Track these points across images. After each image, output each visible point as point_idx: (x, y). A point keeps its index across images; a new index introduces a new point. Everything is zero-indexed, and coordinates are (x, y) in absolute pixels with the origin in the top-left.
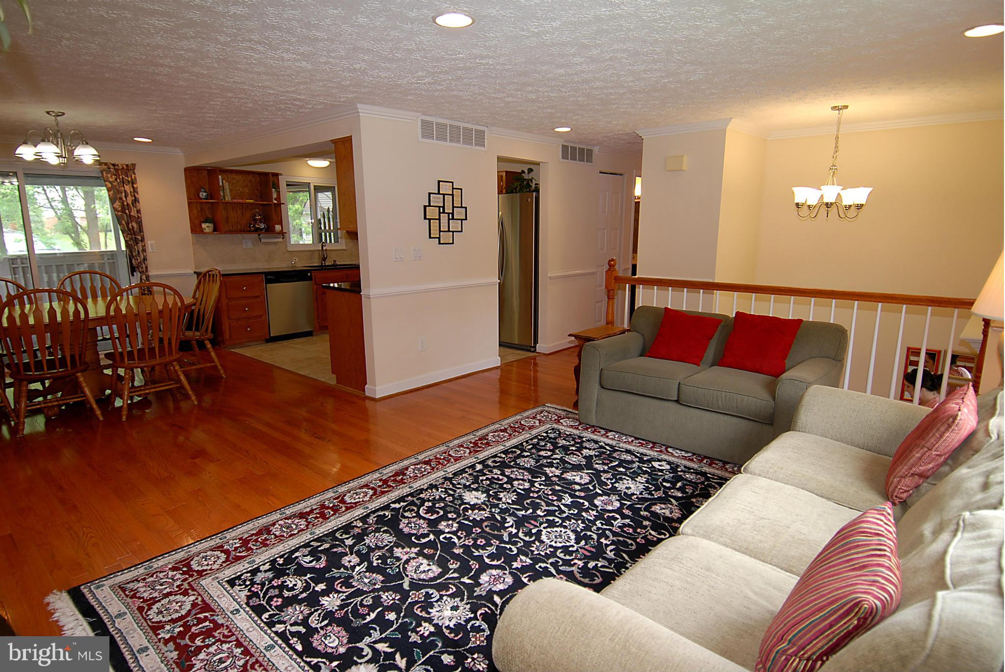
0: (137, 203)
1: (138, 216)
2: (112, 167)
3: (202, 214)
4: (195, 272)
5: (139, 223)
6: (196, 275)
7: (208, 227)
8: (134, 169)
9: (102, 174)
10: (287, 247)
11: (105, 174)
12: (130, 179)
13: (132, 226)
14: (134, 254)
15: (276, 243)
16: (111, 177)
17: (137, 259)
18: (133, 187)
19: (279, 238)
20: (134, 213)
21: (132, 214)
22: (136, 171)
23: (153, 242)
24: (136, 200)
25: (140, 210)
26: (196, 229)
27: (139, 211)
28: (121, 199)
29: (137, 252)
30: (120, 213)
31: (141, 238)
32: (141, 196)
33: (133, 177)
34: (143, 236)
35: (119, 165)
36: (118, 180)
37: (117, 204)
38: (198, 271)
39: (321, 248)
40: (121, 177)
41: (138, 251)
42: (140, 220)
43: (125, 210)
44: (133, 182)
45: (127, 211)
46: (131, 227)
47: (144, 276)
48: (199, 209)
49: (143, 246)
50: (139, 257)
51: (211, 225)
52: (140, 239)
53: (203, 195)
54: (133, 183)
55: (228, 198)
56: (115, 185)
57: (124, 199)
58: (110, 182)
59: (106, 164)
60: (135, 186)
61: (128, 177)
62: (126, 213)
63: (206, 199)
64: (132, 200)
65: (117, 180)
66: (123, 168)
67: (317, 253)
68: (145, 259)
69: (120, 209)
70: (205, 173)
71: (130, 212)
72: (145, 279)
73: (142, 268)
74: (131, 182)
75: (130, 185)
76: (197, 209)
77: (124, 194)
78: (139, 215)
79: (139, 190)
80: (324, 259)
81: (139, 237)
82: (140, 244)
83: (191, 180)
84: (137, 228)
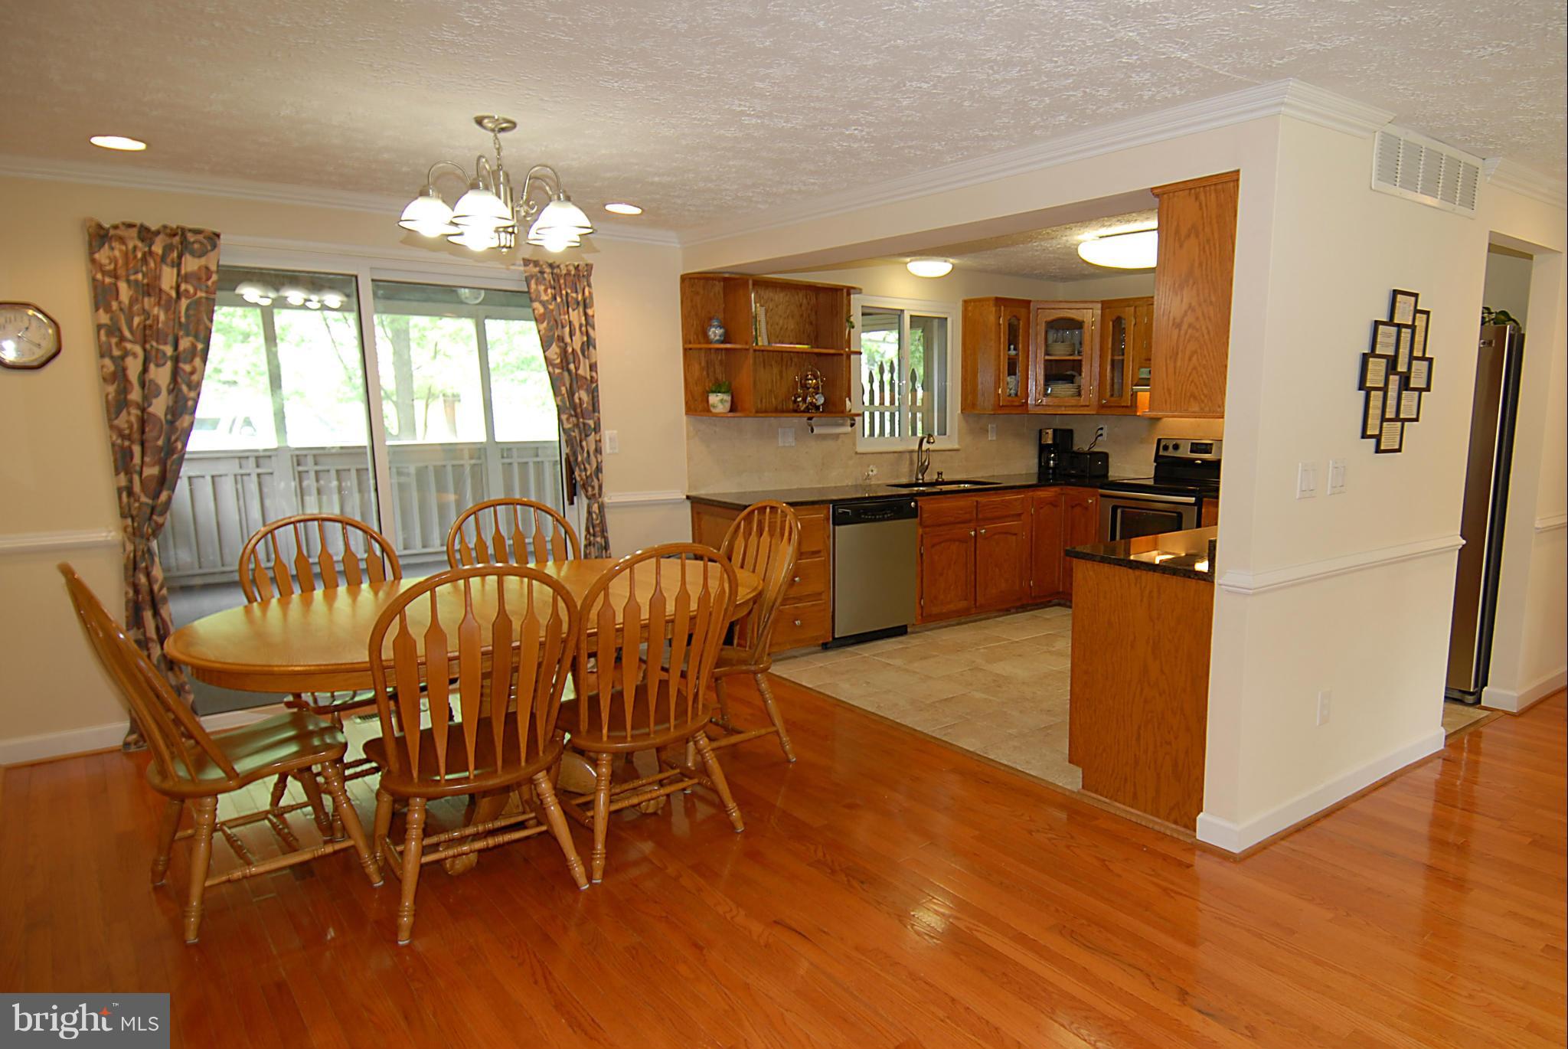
0: (591, 348)
1: (592, 377)
2: (548, 270)
3: (708, 374)
4: (688, 497)
5: (593, 393)
6: (688, 504)
7: (722, 401)
8: (589, 275)
9: (528, 286)
10: (854, 444)
11: (533, 286)
12: (580, 297)
13: (580, 399)
14: (580, 459)
15: (837, 436)
16: (546, 291)
17: (585, 469)
18: (586, 314)
19: (842, 425)
20: (584, 371)
21: (581, 372)
22: (592, 279)
23: (615, 432)
24: (589, 344)
25: (596, 364)
26: (696, 405)
27: (593, 367)
28: (561, 339)
29: (585, 455)
30: (557, 371)
31: (595, 423)
32: (599, 334)
33: (587, 293)
34: (599, 419)
35: (562, 266)
36: (559, 300)
37: (554, 349)
38: (693, 493)
39: (917, 447)
40: (564, 292)
41: (588, 452)
42: (594, 385)
43: (568, 364)
44: (586, 304)
45: (572, 366)
46: (577, 401)
47: (596, 505)
48: (703, 364)
49: (596, 441)
50: (589, 464)
51: (727, 398)
52: (593, 426)
53: (715, 333)
54: (585, 307)
55: (762, 342)
56: (552, 311)
57: (568, 339)
58: (543, 303)
59: (536, 263)
60: (590, 312)
61: (576, 292)
62: (569, 371)
63: (723, 342)
64: (583, 343)
65: (555, 299)
66: (568, 274)
67: (908, 456)
68: (599, 469)
69: (558, 361)
70: (719, 287)
71: (577, 369)
72: (597, 511)
73: (593, 488)
74: (582, 303)
75: (581, 309)
76: (700, 364)
77: (567, 329)
78: (594, 374)
79: (597, 321)
80: (923, 469)
81: (591, 423)
82: (592, 438)
83: (692, 301)
84: (588, 403)
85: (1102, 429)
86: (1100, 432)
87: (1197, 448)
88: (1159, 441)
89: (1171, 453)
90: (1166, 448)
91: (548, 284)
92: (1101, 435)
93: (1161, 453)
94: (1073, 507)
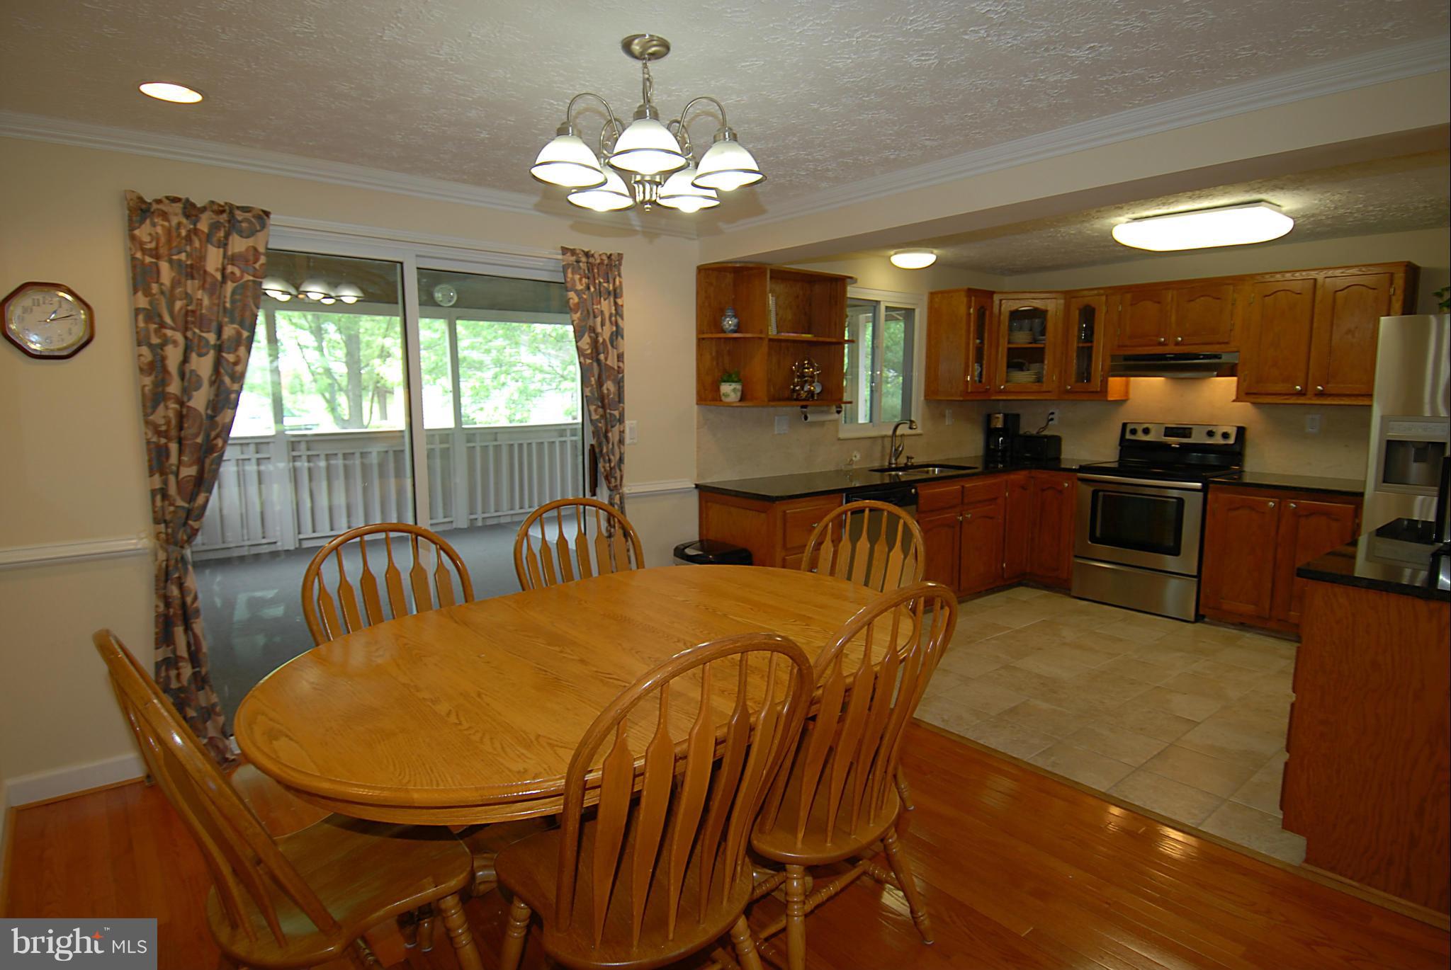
0: (619, 338)
1: (619, 367)
2: (584, 259)
3: (717, 364)
4: (697, 486)
5: (619, 383)
6: (696, 492)
7: (734, 390)
8: (620, 264)
9: (565, 276)
10: (837, 431)
11: (570, 275)
12: (611, 288)
13: (608, 389)
14: (605, 450)
15: (822, 424)
16: (580, 280)
17: (610, 461)
18: (616, 303)
19: (828, 412)
20: (612, 361)
21: (609, 363)
22: (622, 268)
23: (634, 422)
24: (618, 333)
25: (623, 354)
26: (708, 394)
27: (620, 357)
28: (593, 330)
29: (610, 446)
30: (589, 361)
31: (620, 414)
32: (627, 325)
33: (617, 283)
34: (623, 409)
35: (596, 256)
36: (592, 289)
37: (586, 339)
38: (701, 482)
39: (890, 433)
40: (597, 281)
41: (613, 444)
42: (621, 375)
43: (598, 354)
44: (616, 294)
45: (602, 357)
46: (605, 391)
47: (618, 496)
48: (714, 354)
49: (620, 432)
50: (613, 455)
51: (738, 386)
52: (618, 417)
53: (729, 323)
54: (615, 297)
55: (772, 331)
56: (586, 300)
57: (599, 330)
58: (578, 293)
59: (573, 252)
60: (619, 301)
61: (608, 282)
62: (598, 361)
63: (735, 332)
64: (612, 333)
65: (588, 288)
66: (602, 263)
67: (880, 442)
68: (621, 460)
69: (589, 351)
70: (729, 277)
71: (606, 359)
72: (619, 502)
73: (616, 478)
74: (612, 293)
75: (612, 299)
76: (711, 354)
77: (599, 319)
78: (621, 364)
79: (626, 312)
80: (897, 454)
81: (616, 413)
82: (616, 429)
83: (706, 292)
84: (614, 394)
85: (1052, 413)
86: (1051, 417)
87: (1170, 432)
88: (1125, 425)
89: (1141, 437)
90: (1134, 432)
91: (582, 273)
92: (1052, 419)
93: (1128, 436)
94: (1043, 490)
